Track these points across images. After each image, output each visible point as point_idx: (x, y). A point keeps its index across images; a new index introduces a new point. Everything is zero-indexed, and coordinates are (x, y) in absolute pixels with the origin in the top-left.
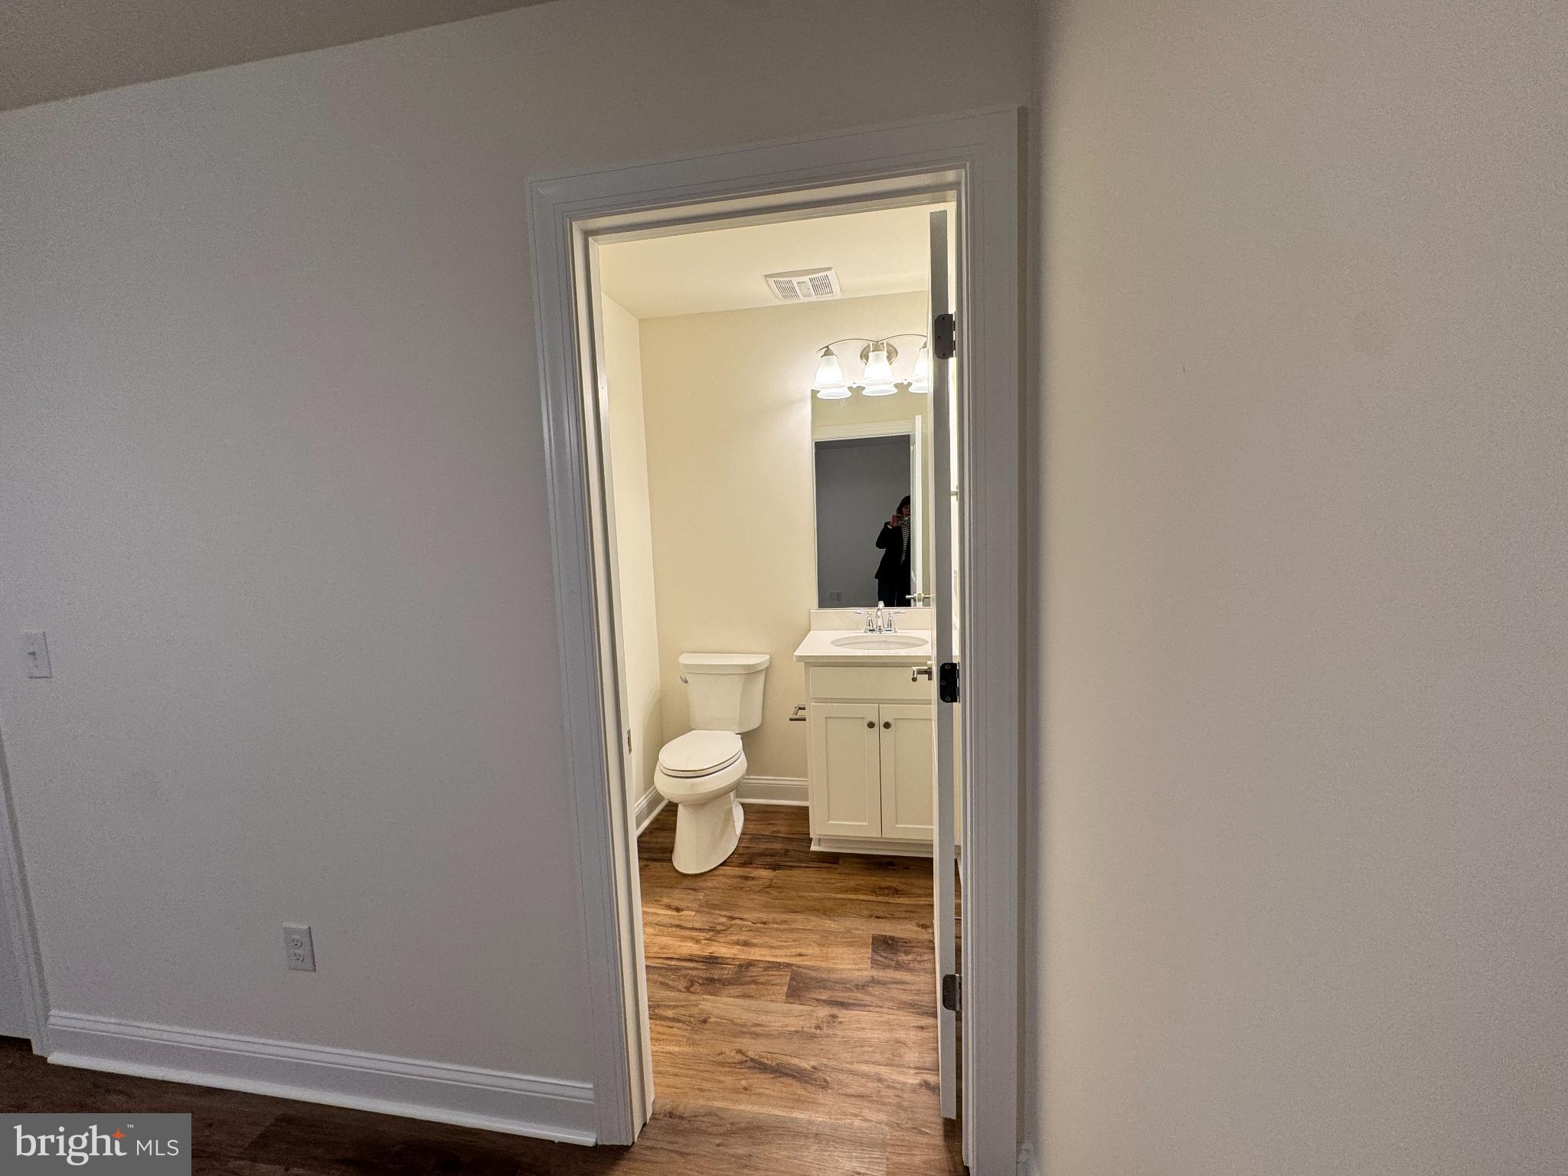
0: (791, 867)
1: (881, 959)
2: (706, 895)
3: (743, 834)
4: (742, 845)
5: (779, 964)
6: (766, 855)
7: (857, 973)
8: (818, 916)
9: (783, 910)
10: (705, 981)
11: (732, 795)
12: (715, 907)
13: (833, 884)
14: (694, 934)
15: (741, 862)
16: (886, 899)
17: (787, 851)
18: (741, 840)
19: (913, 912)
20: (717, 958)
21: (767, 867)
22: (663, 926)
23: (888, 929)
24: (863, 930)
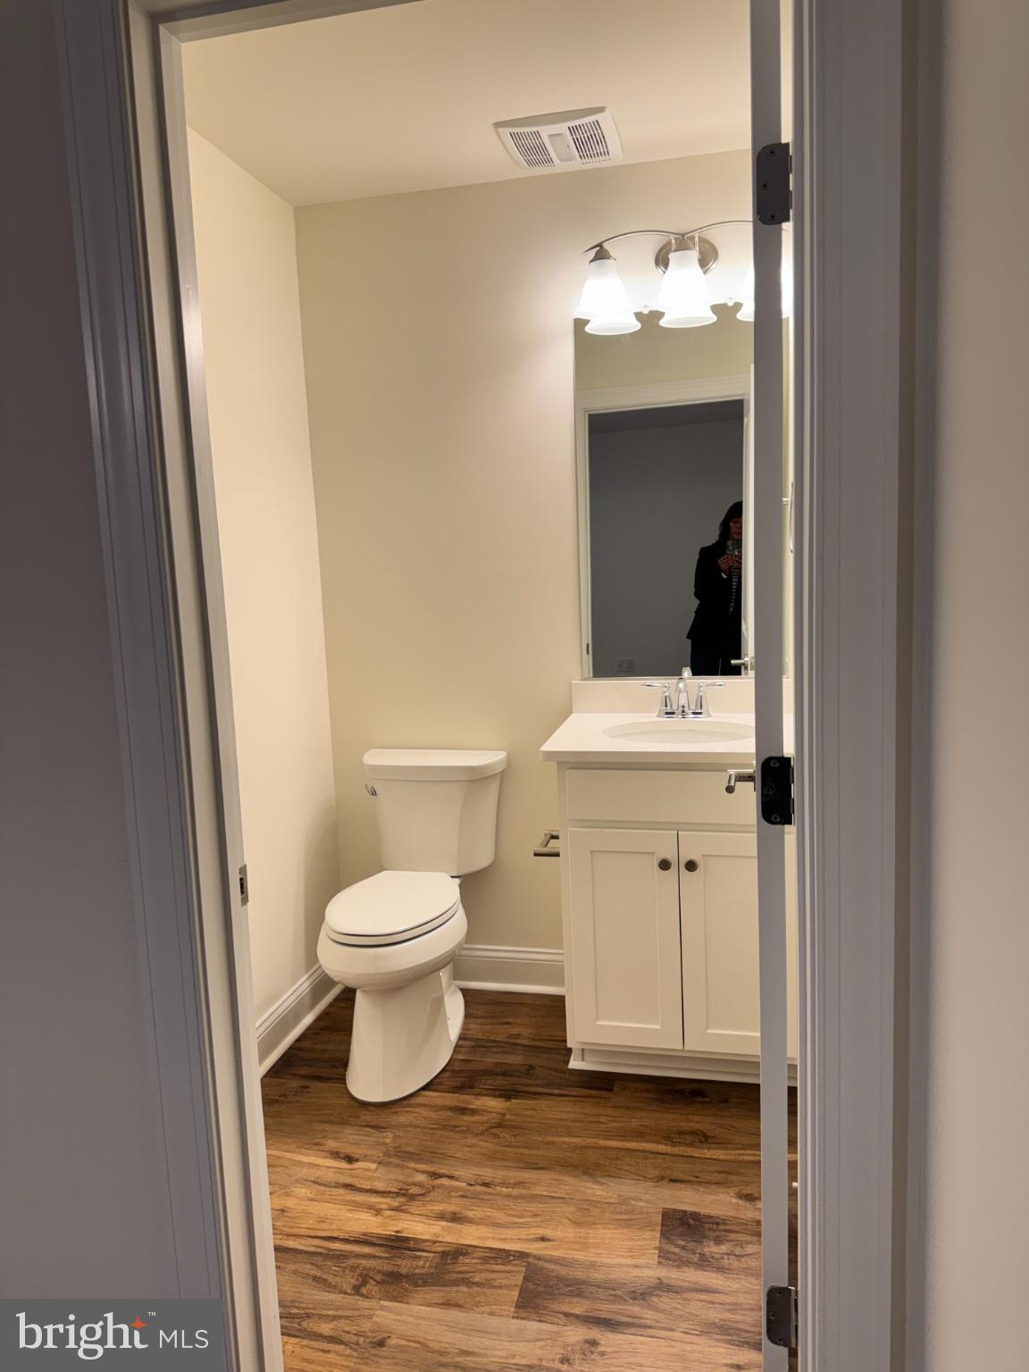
0: (535, 1095)
1: (677, 1250)
2: (395, 1137)
3: (462, 1037)
4: (460, 1057)
5: (507, 1252)
6: (497, 1074)
7: (636, 1272)
8: (575, 1177)
9: (518, 1165)
10: (386, 1278)
11: (444, 975)
12: (411, 1156)
13: (604, 1123)
14: (374, 1199)
15: (454, 1084)
16: (690, 1151)
17: (531, 1067)
18: (457, 1048)
19: (731, 1173)
20: (407, 1239)
21: (497, 1093)
22: (325, 1185)
23: (688, 1200)
24: (648, 1202)
